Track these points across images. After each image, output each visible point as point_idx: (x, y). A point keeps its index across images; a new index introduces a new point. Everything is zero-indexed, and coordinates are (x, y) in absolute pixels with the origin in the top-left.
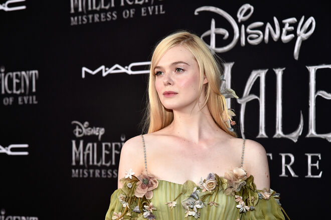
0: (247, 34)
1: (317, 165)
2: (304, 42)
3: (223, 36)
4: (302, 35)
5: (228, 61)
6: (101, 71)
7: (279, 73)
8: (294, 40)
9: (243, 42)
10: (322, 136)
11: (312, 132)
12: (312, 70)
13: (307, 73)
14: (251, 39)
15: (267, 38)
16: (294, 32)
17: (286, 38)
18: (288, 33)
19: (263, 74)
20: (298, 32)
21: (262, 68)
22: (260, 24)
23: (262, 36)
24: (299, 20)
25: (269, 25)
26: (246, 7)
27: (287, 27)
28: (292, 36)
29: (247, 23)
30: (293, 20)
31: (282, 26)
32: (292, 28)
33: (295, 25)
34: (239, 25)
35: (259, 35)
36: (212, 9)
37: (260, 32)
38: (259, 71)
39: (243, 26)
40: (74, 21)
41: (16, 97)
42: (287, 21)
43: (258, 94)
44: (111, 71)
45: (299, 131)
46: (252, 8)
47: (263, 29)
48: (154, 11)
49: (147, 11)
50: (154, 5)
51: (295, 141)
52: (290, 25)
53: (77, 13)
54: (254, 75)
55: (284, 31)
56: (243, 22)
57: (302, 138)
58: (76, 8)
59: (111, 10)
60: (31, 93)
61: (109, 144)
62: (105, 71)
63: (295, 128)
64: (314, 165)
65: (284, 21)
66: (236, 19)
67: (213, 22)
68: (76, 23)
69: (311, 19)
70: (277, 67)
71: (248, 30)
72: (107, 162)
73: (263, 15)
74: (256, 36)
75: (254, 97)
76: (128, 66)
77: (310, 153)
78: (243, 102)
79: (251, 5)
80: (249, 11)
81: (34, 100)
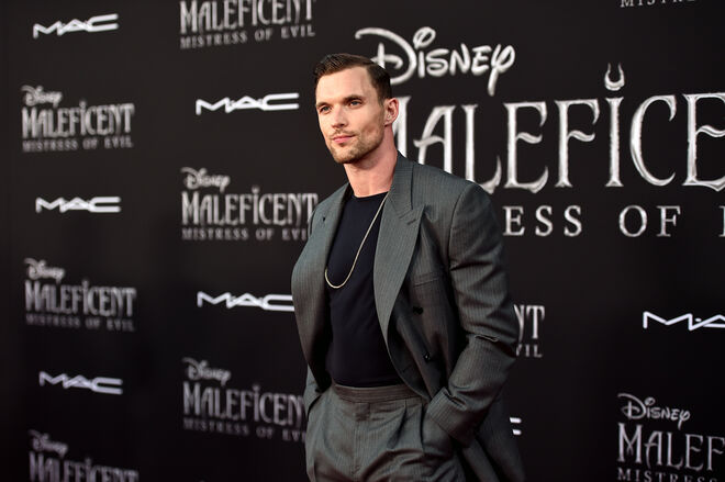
0: (427, 64)
1: (518, 220)
2: (501, 76)
3: (394, 64)
4: (498, 67)
5: (402, 95)
6: (223, 107)
7: (470, 111)
8: (488, 73)
9: (422, 73)
10: (525, 186)
11: (512, 181)
12: (512, 109)
13: (506, 113)
14: (433, 69)
15: (453, 68)
16: (488, 63)
17: (477, 70)
18: (481, 63)
19: (448, 112)
20: (493, 62)
21: (448, 104)
22: (444, 51)
23: (446, 67)
24: (494, 49)
25: (455, 54)
26: (425, 31)
27: (479, 57)
28: (485, 67)
29: (426, 50)
30: (487, 48)
31: (472, 55)
32: (485, 58)
33: (489, 55)
34: (417, 52)
35: (443, 65)
36: (380, 32)
37: (444, 62)
38: (443, 108)
39: (421, 54)
40: (185, 43)
41: (101, 138)
42: (479, 50)
43: (442, 135)
44: (240, 104)
45: (496, 180)
46: (433, 33)
47: (447, 57)
48: (299, 32)
49: (290, 32)
50: (300, 24)
51: (491, 192)
52: (483, 54)
53: (190, 33)
54: (436, 113)
55: (475, 61)
56: (421, 49)
57: (500, 188)
58: (189, 28)
59: (239, 30)
60: (123, 133)
61: (236, 197)
62: (229, 105)
63: (490, 177)
64: (515, 220)
65: (475, 50)
66: (412, 45)
67: (381, 48)
68: (188, 45)
69: (509, 50)
70: (466, 104)
71: (429, 59)
72: (232, 218)
73: (448, 40)
74: (438, 66)
75: (437, 139)
76: (262, 97)
77: (508, 205)
78: (422, 146)
79: (432, 28)
80: (429, 36)
81: (127, 142)
